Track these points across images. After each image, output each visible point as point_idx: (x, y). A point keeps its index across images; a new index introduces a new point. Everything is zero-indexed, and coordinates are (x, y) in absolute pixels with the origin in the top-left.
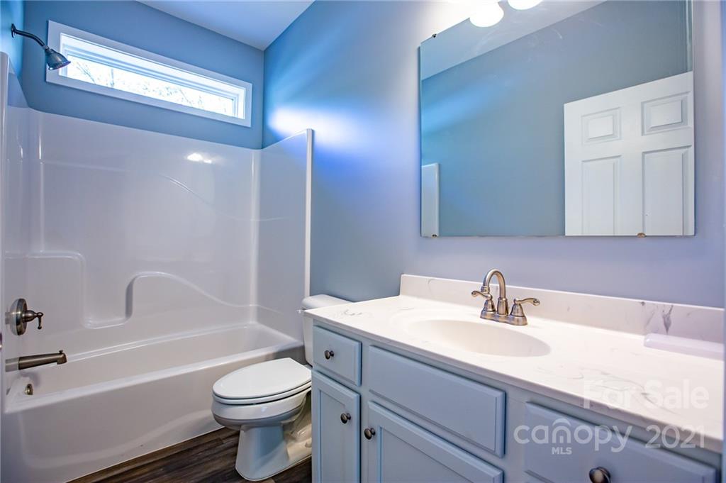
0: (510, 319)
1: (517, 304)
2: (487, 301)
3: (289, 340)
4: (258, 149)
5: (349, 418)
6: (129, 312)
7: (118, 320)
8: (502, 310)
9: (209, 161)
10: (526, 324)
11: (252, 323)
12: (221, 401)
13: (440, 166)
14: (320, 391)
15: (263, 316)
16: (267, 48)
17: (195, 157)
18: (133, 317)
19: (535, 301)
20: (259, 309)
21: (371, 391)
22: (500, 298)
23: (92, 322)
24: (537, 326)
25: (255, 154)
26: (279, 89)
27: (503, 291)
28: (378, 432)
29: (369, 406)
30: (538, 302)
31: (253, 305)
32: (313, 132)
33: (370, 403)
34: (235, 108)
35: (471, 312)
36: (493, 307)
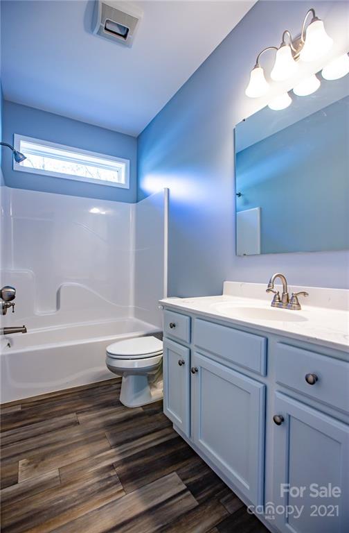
0: (289, 306)
1: (295, 296)
2: (275, 296)
3: (154, 328)
4: (134, 203)
5: (184, 363)
6: (58, 306)
7: (52, 311)
8: (285, 301)
9: (104, 213)
10: (300, 309)
11: (131, 317)
12: (111, 356)
13: (261, 209)
14: (168, 349)
15: (138, 313)
16: (139, 136)
17: (95, 210)
18: (60, 310)
19: (305, 293)
20: (135, 309)
21: (196, 346)
22: (284, 293)
23: (38, 312)
24: (306, 310)
25: (132, 206)
26: (147, 163)
27: (285, 288)
28: (199, 370)
29: (194, 354)
30: (308, 294)
31: (132, 306)
32: (168, 190)
33: (195, 353)
34: (119, 177)
35: (266, 303)
36: (279, 299)
